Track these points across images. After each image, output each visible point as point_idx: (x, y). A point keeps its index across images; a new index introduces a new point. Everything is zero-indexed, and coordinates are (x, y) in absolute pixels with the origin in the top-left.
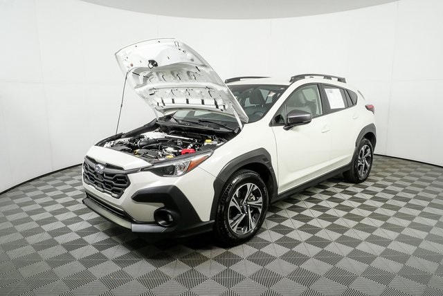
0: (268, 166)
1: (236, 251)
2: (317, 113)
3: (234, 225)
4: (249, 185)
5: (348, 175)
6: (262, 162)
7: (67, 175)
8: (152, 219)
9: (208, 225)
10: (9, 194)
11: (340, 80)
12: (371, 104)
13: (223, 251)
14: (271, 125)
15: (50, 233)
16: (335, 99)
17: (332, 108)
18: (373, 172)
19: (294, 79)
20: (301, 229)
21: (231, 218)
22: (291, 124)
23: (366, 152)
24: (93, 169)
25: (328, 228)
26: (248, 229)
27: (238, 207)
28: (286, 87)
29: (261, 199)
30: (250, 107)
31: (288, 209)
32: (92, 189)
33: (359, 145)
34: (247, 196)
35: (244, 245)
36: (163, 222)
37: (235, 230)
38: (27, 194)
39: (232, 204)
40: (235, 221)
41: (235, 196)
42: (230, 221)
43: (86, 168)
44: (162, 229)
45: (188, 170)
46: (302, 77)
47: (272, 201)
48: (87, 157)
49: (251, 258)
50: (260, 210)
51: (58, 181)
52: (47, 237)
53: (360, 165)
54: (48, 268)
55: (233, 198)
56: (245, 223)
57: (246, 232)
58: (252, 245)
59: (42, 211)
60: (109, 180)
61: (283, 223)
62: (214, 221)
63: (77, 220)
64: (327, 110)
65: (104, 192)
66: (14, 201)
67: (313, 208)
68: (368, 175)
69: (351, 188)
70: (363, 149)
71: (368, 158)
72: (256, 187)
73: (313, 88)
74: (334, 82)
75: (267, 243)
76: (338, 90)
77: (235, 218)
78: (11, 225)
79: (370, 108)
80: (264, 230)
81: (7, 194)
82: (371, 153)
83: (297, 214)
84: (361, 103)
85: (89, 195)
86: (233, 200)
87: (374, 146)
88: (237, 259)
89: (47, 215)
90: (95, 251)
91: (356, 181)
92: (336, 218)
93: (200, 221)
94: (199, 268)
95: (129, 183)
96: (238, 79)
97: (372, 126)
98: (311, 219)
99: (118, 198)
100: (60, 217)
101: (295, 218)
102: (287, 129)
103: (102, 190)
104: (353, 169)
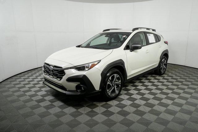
0: (123, 67)
1: (110, 103)
2: (144, 44)
3: (109, 92)
4: (115, 75)
5: (156, 72)
6: (121, 65)
7: (33, 72)
8: (75, 89)
9: (98, 92)
10: (9, 80)
11: (153, 30)
12: (166, 41)
13: (105, 103)
14: (124, 49)
15: (29, 96)
16: (151, 38)
17: (150, 42)
18: (167, 71)
19: (134, 30)
20: (137, 94)
21: (108, 89)
22: (133, 49)
23: (164, 62)
24: (48, 68)
25: (149, 93)
26: (115, 94)
27: (111, 84)
28: (131, 33)
29: (120, 81)
30: (114, 42)
31: (131, 86)
32: (48, 77)
33: (161, 59)
34: (114, 80)
35: (113, 100)
36: (80, 90)
37: (109, 94)
38: (17, 80)
39: (108, 83)
40: (109, 90)
41: (110, 80)
42: (108, 90)
43: (45, 68)
44: (79, 93)
45: (90, 68)
46: (137, 29)
47: (125, 82)
48: (45, 63)
49: (117, 106)
50: (120, 86)
51: (30, 74)
52: (28, 98)
53: (162, 67)
54: (30, 110)
55: (109, 80)
56: (114, 91)
57: (114, 95)
58: (117, 101)
59: (24, 87)
60: (56, 72)
61: (129, 92)
62: (101, 90)
63: (40, 91)
64: (148, 43)
65: (53, 78)
66: (11, 83)
67: (142, 85)
68: (165, 72)
69: (158, 77)
70: (163, 60)
71: (165, 64)
72: (118, 76)
73: (142, 34)
74: (151, 31)
75: (123, 100)
76: (153, 34)
77: (109, 89)
78: (12, 93)
79: (166, 43)
80: (122, 94)
81: (8, 80)
82: (166, 62)
83: (135, 88)
84: (162, 40)
85: (46, 80)
86: (109, 81)
87: (168, 59)
88: (110, 106)
89: (26, 89)
90: (50, 103)
91: (160, 74)
92: (152, 90)
93: (95, 90)
94: (95, 110)
95: (65, 74)
96: (109, 30)
97: (167, 50)
98: (141, 90)
99: (60, 80)
100: (33, 89)
101: (134, 89)
102: (131, 51)
103: (52, 77)
104: (158, 69)
